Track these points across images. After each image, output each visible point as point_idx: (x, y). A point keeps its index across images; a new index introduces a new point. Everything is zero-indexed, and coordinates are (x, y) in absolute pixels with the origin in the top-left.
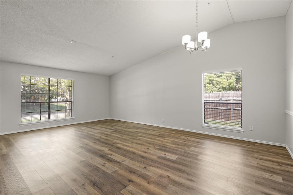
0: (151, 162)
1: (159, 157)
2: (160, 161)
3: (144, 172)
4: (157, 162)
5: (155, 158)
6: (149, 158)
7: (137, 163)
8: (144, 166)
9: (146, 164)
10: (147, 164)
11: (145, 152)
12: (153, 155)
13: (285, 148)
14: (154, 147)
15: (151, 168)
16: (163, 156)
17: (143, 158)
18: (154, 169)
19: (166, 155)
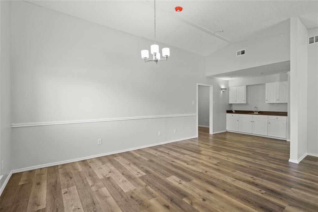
0: (200, 176)
1: (189, 180)
2: (190, 176)
3: (207, 168)
4: (194, 176)
5: (195, 181)
6: (203, 181)
7: (216, 177)
8: (207, 173)
9: (206, 175)
10: (204, 174)
11: (209, 192)
12: (197, 185)
13: (13, 175)
14: (192, 204)
15: (201, 171)
16: (183, 182)
17: (210, 183)
18: (198, 170)
19: (179, 183)
